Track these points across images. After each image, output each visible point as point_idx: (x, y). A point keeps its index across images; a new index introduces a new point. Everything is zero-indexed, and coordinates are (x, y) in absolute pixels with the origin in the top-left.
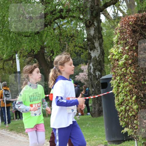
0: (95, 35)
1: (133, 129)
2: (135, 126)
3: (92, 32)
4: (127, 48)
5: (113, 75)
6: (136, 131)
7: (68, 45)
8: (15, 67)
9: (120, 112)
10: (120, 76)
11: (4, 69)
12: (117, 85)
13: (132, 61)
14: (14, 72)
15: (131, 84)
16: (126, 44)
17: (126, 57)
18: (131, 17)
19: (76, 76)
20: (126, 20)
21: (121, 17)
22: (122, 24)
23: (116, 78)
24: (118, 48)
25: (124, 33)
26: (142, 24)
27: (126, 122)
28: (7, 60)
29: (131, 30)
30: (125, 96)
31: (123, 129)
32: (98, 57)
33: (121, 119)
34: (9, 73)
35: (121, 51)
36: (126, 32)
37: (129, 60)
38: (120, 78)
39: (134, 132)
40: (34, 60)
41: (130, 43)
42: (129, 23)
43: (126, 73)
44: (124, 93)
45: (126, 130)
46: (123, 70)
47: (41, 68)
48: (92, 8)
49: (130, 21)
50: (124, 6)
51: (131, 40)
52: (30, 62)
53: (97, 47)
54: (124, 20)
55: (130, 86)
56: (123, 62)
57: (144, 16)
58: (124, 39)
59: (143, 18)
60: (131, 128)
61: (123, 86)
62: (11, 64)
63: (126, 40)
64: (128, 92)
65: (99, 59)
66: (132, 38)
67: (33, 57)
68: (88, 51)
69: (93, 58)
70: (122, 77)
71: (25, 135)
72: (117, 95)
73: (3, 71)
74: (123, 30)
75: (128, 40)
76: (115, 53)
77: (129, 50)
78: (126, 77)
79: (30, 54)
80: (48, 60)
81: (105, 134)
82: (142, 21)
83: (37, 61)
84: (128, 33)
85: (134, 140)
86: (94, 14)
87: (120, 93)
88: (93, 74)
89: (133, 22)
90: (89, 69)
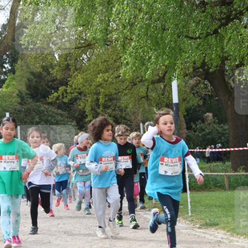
8: (169, 95)
11: (149, 97)
14: (167, 104)
28: (153, 82)
34: (156, 106)
40: (204, 83)
47: (217, 98)
52: (196, 87)
62: (161, 88)
67: (203, 77)
71: (187, 222)
73: (146, 102)
79: (197, 72)
80: (230, 84)
83: (209, 85)
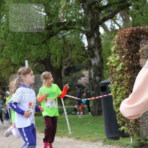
0: (95, 45)
1: (129, 127)
2: (131, 125)
3: (93, 42)
4: (123, 57)
5: (111, 80)
6: (132, 129)
7: (71, 53)
9: (118, 112)
10: (118, 81)
12: (115, 89)
13: (128, 68)
15: (127, 88)
16: (122, 53)
17: (123, 64)
18: (126, 30)
19: (78, 80)
20: (122, 33)
21: (118, 30)
22: (119, 36)
23: (114, 82)
24: (116, 57)
25: (120, 43)
26: (136, 36)
27: (123, 121)
29: (127, 41)
30: (122, 99)
31: (120, 127)
32: (98, 64)
33: (119, 118)
35: (118, 60)
36: (122, 43)
37: (125, 67)
38: (117, 83)
39: (130, 130)
41: (126, 53)
42: (125, 36)
43: (123, 78)
44: (121, 96)
45: (123, 128)
46: (120, 75)
48: (92, 22)
49: (126, 34)
50: (120, 20)
51: (127, 50)
52: (37, 67)
53: (97, 56)
54: (121, 32)
55: (127, 90)
56: (120, 68)
57: (138, 29)
58: (121, 49)
59: (137, 31)
60: (127, 127)
61: (120, 90)
63: (123, 50)
64: (124, 95)
65: (99, 66)
66: (128, 48)
67: (41, 63)
68: (89, 58)
69: (93, 64)
70: (119, 82)
72: (115, 98)
74: (120, 41)
75: (124, 50)
76: (113, 61)
77: (125, 59)
78: (123, 82)
81: (104, 131)
82: (136, 34)
83: (44, 66)
84: (125, 44)
85: (130, 137)
86: (94, 27)
87: (117, 96)
88: (93, 79)
89: (129, 35)
90: (90, 74)
